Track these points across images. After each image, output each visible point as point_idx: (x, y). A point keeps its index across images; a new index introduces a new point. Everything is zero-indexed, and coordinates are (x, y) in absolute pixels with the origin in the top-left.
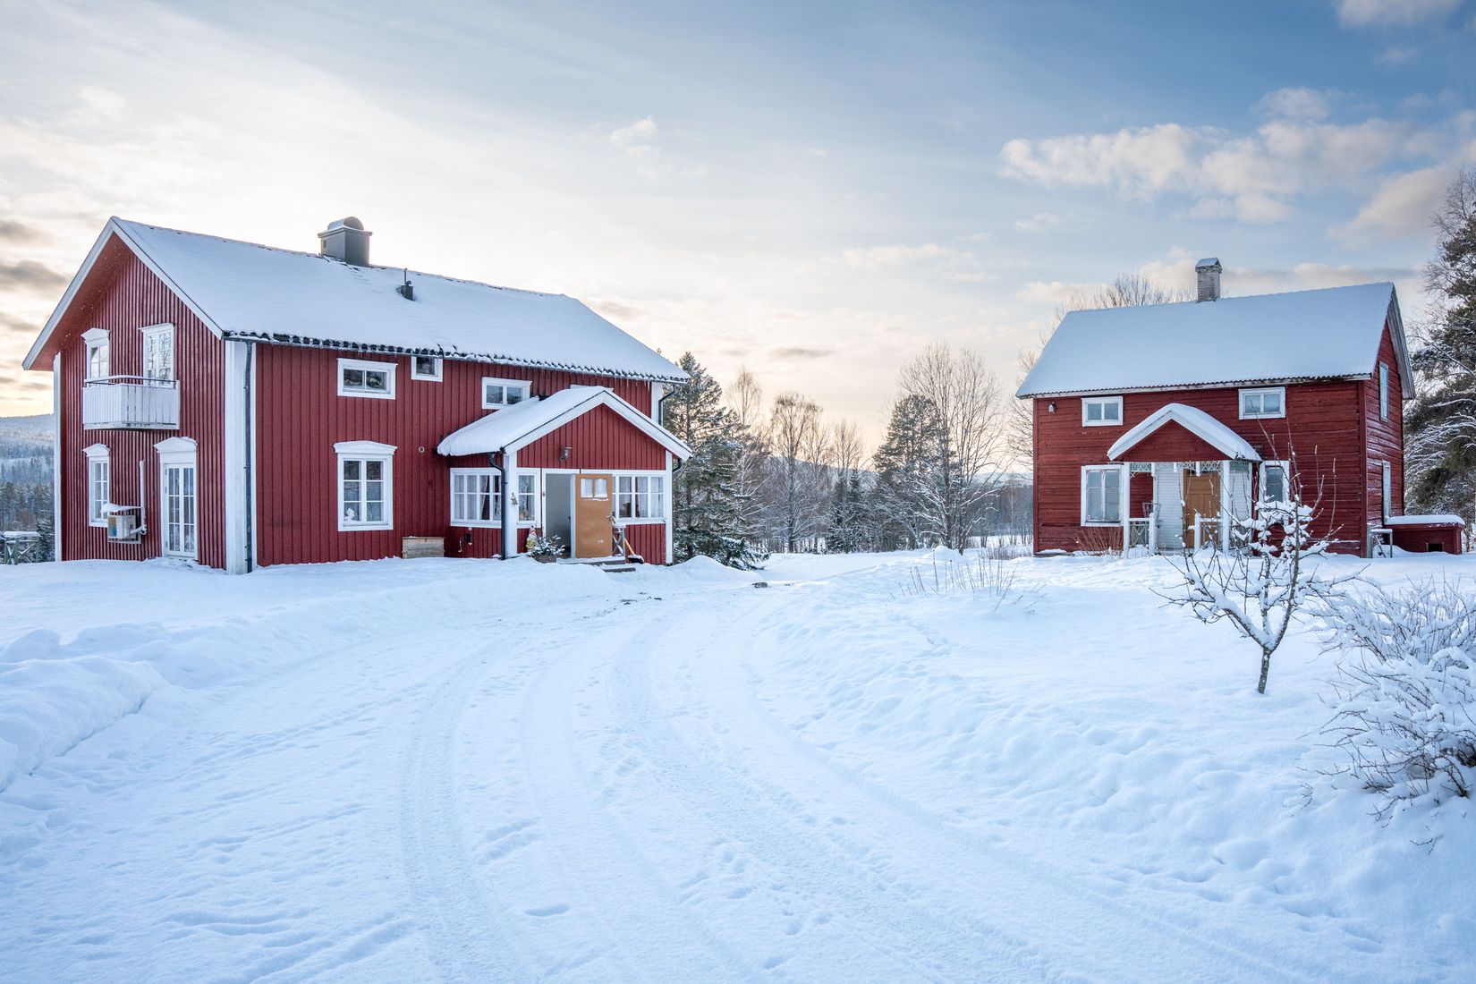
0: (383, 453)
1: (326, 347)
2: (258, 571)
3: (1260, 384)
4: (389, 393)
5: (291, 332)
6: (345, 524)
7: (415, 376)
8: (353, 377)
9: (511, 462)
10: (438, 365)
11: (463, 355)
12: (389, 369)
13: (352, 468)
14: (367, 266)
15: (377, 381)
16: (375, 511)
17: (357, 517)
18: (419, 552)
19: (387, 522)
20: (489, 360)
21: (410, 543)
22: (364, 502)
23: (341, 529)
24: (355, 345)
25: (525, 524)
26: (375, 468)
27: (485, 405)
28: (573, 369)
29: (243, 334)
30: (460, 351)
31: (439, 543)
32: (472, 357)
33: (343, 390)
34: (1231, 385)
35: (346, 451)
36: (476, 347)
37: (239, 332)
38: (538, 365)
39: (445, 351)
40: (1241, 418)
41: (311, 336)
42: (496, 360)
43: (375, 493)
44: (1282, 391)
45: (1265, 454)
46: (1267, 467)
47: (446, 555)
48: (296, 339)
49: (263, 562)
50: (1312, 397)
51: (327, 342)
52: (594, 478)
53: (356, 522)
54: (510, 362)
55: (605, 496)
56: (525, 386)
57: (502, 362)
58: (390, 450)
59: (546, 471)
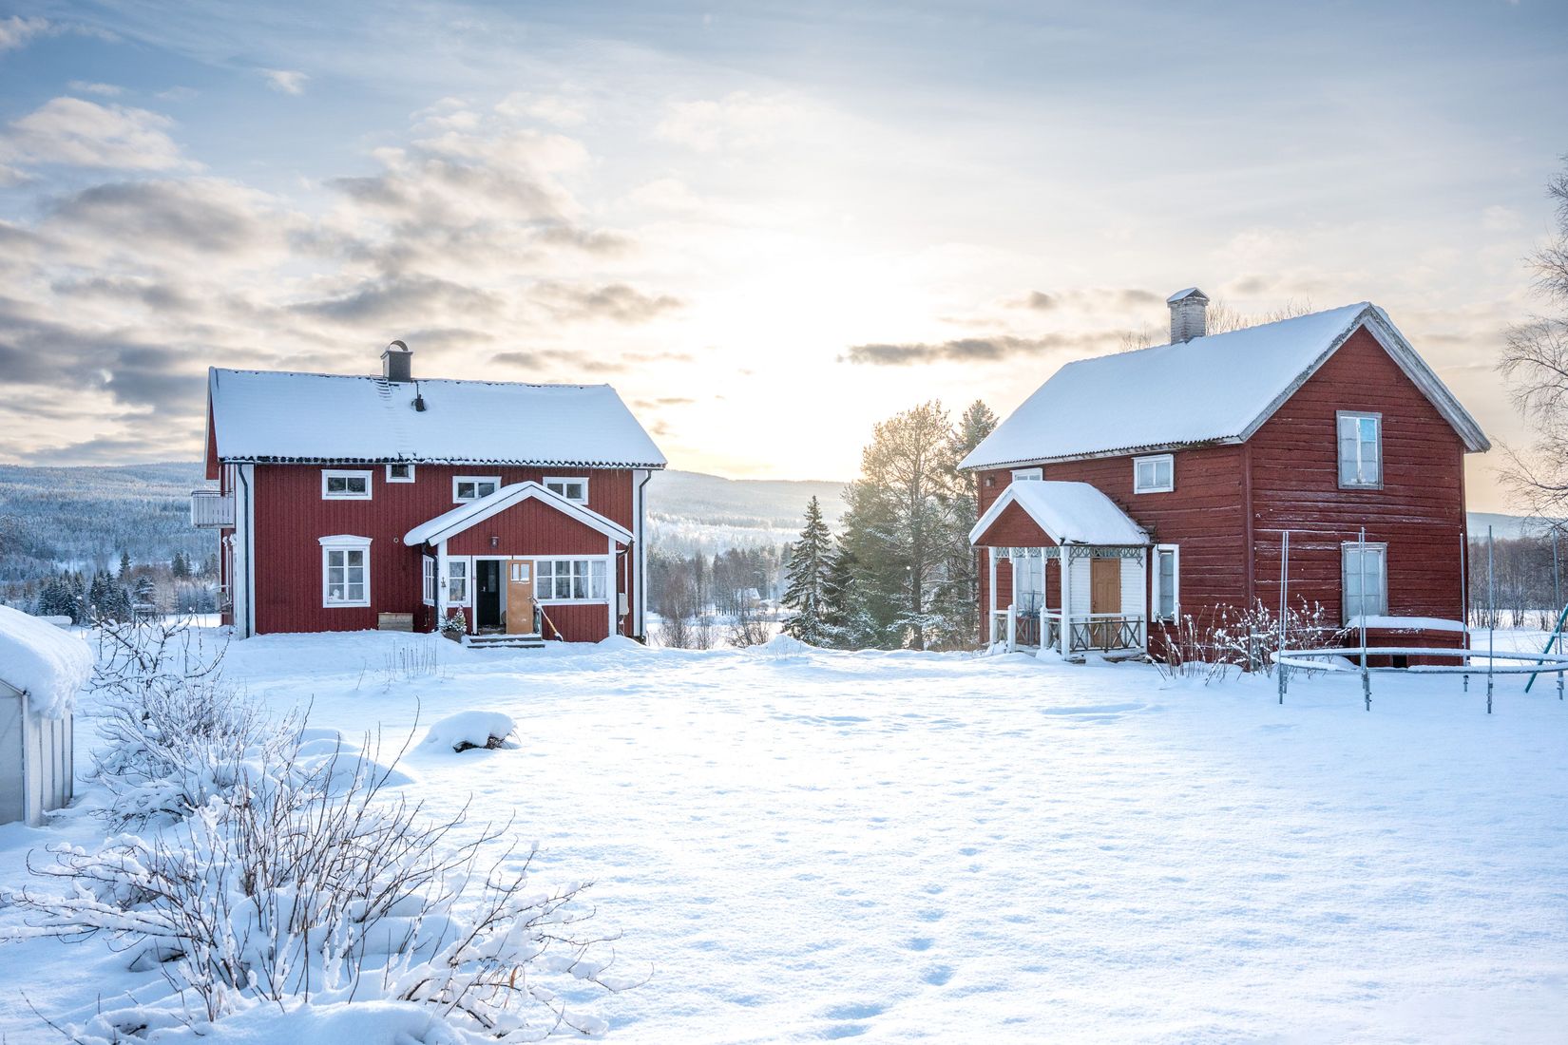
0: (363, 544)
1: (299, 463)
2: (257, 639)
3: (1153, 451)
4: (367, 496)
5: (271, 455)
6: (330, 601)
7: (389, 479)
8: (336, 485)
9: (443, 551)
10: (412, 471)
11: (421, 460)
12: (367, 475)
13: (336, 558)
14: (411, 380)
15: (358, 486)
16: (357, 592)
17: (341, 597)
18: (390, 626)
19: (366, 601)
20: (446, 463)
21: (383, 618)
22: (346, 584)
23: (325, 606)
24: (324, 460)
25: (455, 604)
26: (355, 556)
27: (456, 500)
28: (532, 464)
29: (235, 458)
30: (418, 457)
31: (408, 618)
32: (430, 461)
33: (326, 495)
34: (1125, 453)
35: (330, 543)
36: (435, 452)
37: (232, 457)
38: (496, 463)
39: (405, 458)
40: (1136, 492)
41: (287, 456)
42: (452, 462)
43: (357, 577)
44: (1170, 458)
45: (1156, 537)
46: (1161, 551)
47: (415, 630)
48: (275, 458)
49: (261, 629)
50: (1200, 466)
51: (300, 459)
52: (520, 563)
53: (340, 601)
54: (466, 463)
55: (527, 579)
56: (497, 480)
57: (458, 463)
58: (368, 541)
59: (476, 558)
